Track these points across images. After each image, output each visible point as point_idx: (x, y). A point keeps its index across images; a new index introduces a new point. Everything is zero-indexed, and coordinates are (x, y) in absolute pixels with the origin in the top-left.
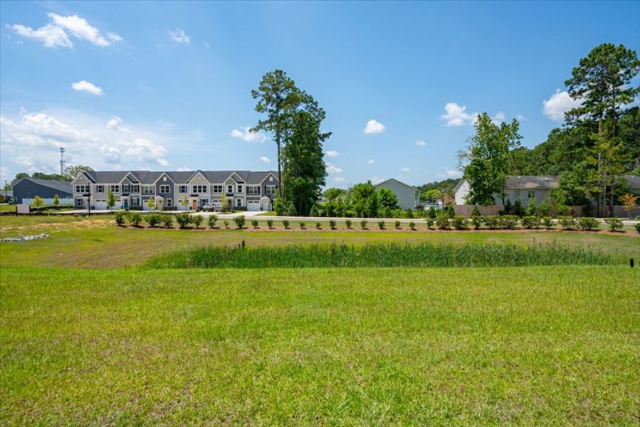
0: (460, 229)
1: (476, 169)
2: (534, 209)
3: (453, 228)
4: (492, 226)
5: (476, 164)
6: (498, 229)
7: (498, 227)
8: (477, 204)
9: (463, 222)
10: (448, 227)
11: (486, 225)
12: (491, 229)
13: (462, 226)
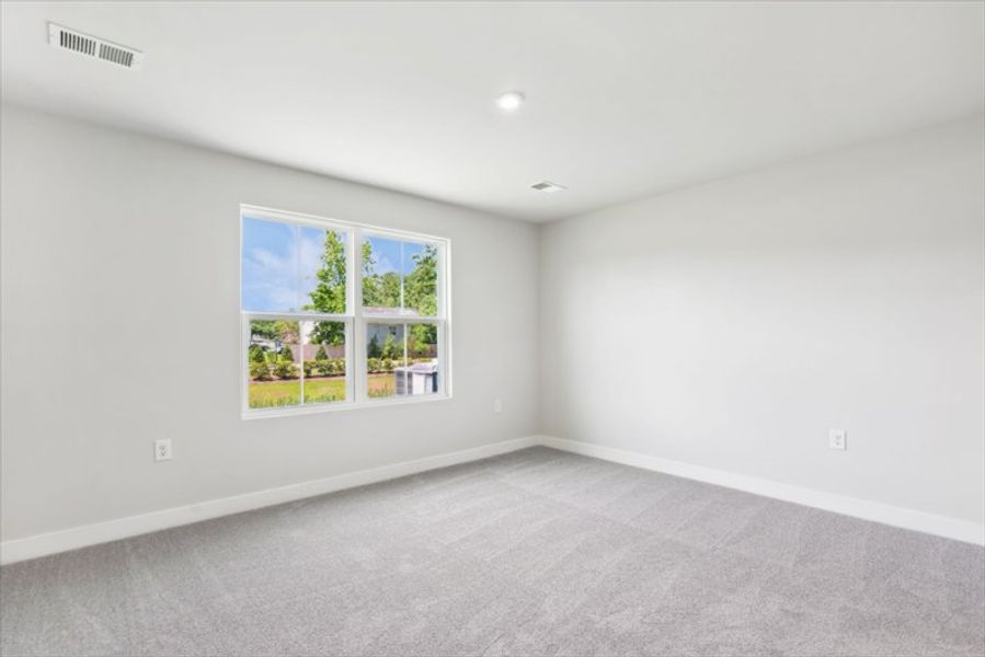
0: (285, 378)
1: (322, 298)
2: (392, 348)
3: (275, 377)
4: (327, 372)
5: (321, 291)
6: (334, 376)
7: (334, 372)
8: (324, 343)
9: (289, 369)
10: (267, 376)
11: (320, 371)
12: (326, 376)
13: (288, 375)
